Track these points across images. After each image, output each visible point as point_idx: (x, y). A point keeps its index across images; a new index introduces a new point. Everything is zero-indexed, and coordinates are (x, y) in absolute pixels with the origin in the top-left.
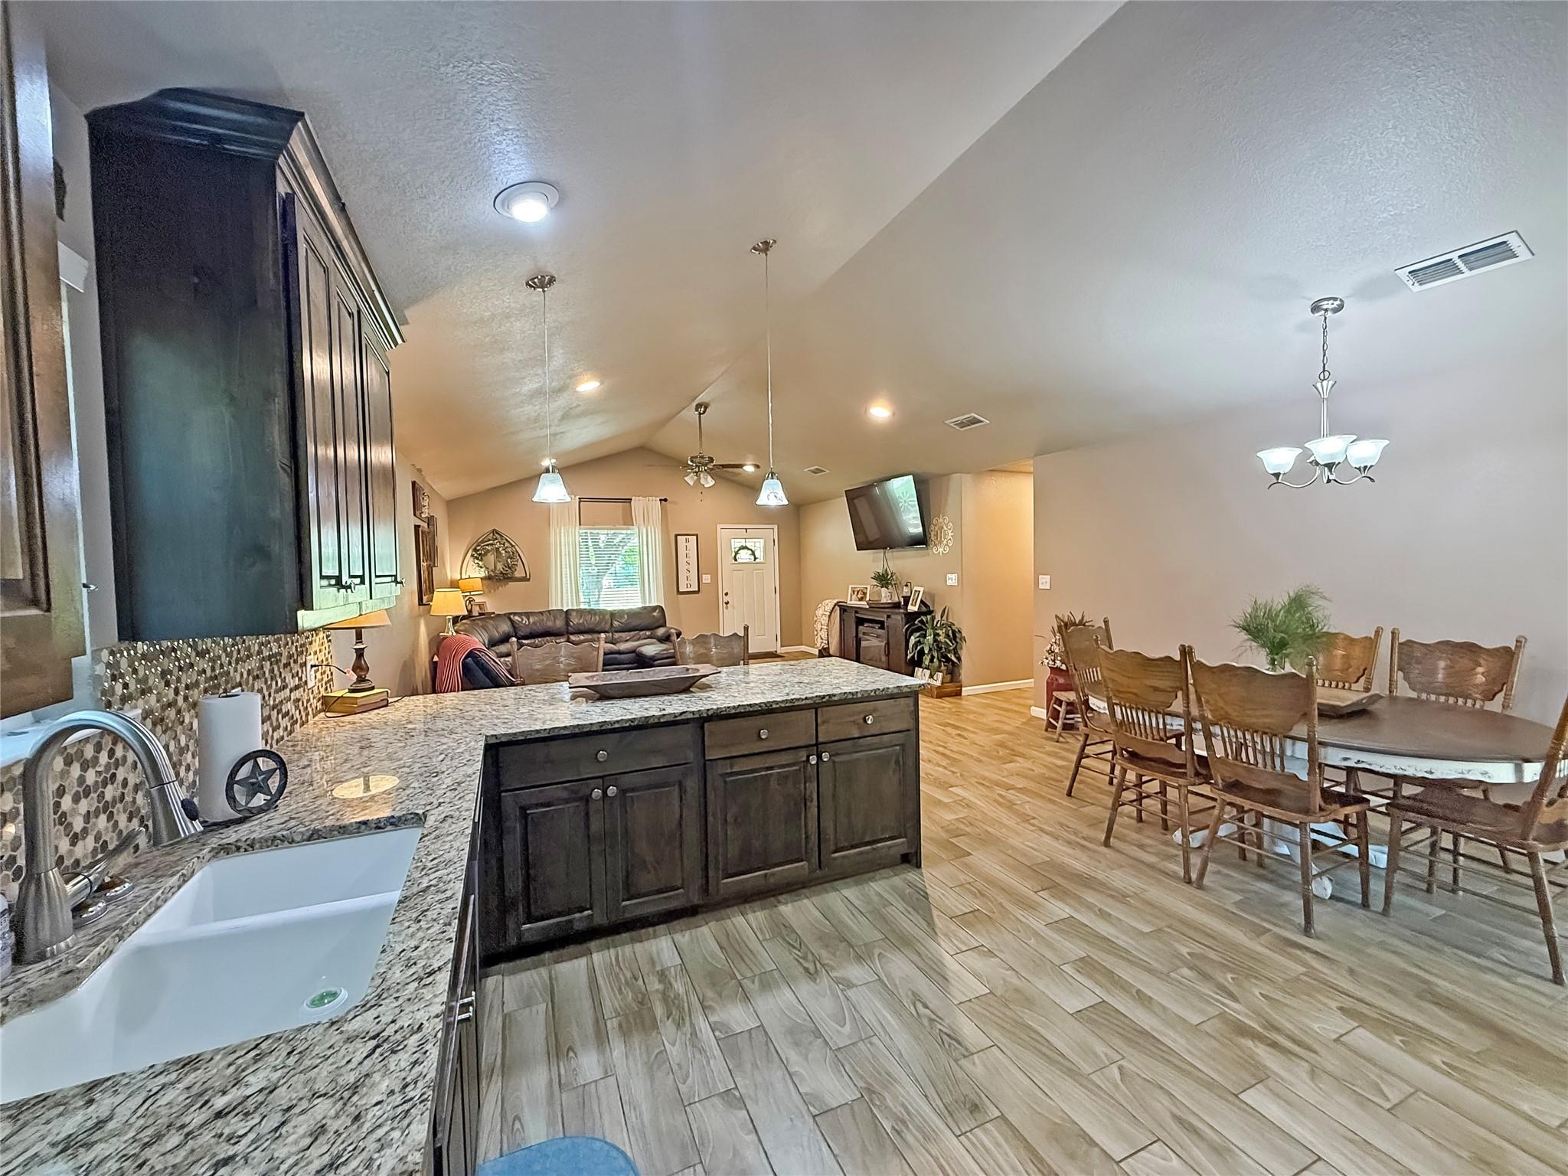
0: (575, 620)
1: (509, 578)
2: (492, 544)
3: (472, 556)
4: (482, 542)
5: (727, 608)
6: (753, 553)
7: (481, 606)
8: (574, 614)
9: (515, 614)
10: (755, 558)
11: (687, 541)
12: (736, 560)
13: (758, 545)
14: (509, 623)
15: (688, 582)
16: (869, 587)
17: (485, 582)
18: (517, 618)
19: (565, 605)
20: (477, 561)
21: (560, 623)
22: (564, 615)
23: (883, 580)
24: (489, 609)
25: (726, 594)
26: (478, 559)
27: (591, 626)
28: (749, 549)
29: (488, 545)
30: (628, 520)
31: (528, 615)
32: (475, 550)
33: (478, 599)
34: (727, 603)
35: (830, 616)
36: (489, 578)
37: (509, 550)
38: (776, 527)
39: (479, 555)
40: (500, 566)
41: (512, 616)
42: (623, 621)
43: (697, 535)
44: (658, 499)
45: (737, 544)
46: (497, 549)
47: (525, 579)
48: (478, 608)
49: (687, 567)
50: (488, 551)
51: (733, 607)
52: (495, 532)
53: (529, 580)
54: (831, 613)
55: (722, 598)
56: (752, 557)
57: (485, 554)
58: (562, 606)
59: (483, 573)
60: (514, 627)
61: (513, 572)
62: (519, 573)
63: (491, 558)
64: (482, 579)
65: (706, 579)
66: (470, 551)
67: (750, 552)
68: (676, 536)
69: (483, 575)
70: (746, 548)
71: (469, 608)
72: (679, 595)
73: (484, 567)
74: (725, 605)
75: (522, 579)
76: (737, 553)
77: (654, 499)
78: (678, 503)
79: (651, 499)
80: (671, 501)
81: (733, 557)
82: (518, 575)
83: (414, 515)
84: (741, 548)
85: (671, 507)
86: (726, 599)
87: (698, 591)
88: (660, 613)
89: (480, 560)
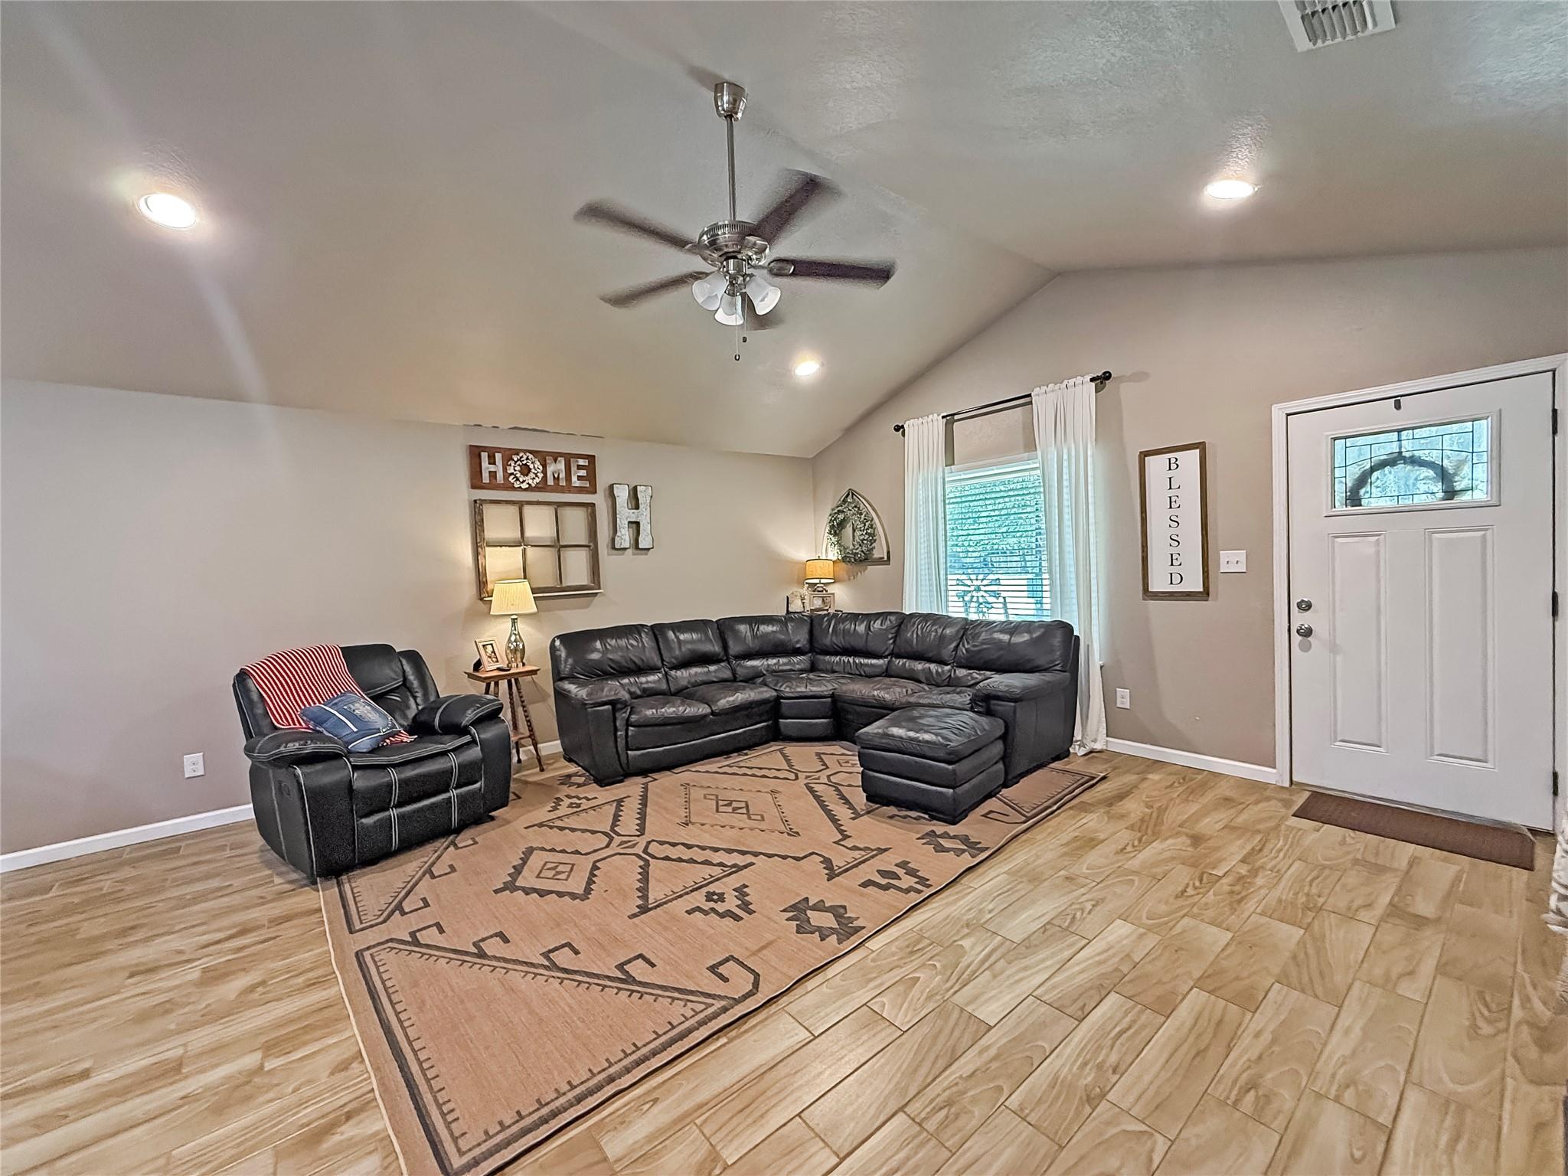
3: (828, 530)
5: (1305, 648)
7: (826, 598)
10: (1451, 494)
11: (1174, 465)
12: (1354, 499)
13: (1465, 445)
15: (1175, 565)
17: (839, 565)
20: (830, 537)
26: (831, 534)
32: (830, 521)
34: (1307, 633)
36: (844, 561)
39: (832, 528)
44: (1089, 379)
45: (1351, 456)
47: (884, 561)
49: (1173, 530)
50: (843, 522)
51: (1334, 648)
52: (851, 493)
53: (887, 562)
55: (1291, 617)
56: (1437, 488)
57: (841, 526)
59: (836, 553)
64: (835, 562)
65: (1231, 560)
67: (1427, 472)
68: (1142, 458)
70: (1396, 459)
72: (1152, 604)
73: (840, 545)
74: (1296, 638)
75: (880, 561)
76: (1363, 480)
77: (1079, 379)
78: (1140, 376)
79: (1071, 382)
80: (1121, 379)
81: (1340, 496)
82: (876, 554)
83: (474, 487)
84: (1382, 465)
85: (1126, 392)
86: (1300, 619)
87: (1205, 594)
88: (1057, 640)
89: (835, 534)
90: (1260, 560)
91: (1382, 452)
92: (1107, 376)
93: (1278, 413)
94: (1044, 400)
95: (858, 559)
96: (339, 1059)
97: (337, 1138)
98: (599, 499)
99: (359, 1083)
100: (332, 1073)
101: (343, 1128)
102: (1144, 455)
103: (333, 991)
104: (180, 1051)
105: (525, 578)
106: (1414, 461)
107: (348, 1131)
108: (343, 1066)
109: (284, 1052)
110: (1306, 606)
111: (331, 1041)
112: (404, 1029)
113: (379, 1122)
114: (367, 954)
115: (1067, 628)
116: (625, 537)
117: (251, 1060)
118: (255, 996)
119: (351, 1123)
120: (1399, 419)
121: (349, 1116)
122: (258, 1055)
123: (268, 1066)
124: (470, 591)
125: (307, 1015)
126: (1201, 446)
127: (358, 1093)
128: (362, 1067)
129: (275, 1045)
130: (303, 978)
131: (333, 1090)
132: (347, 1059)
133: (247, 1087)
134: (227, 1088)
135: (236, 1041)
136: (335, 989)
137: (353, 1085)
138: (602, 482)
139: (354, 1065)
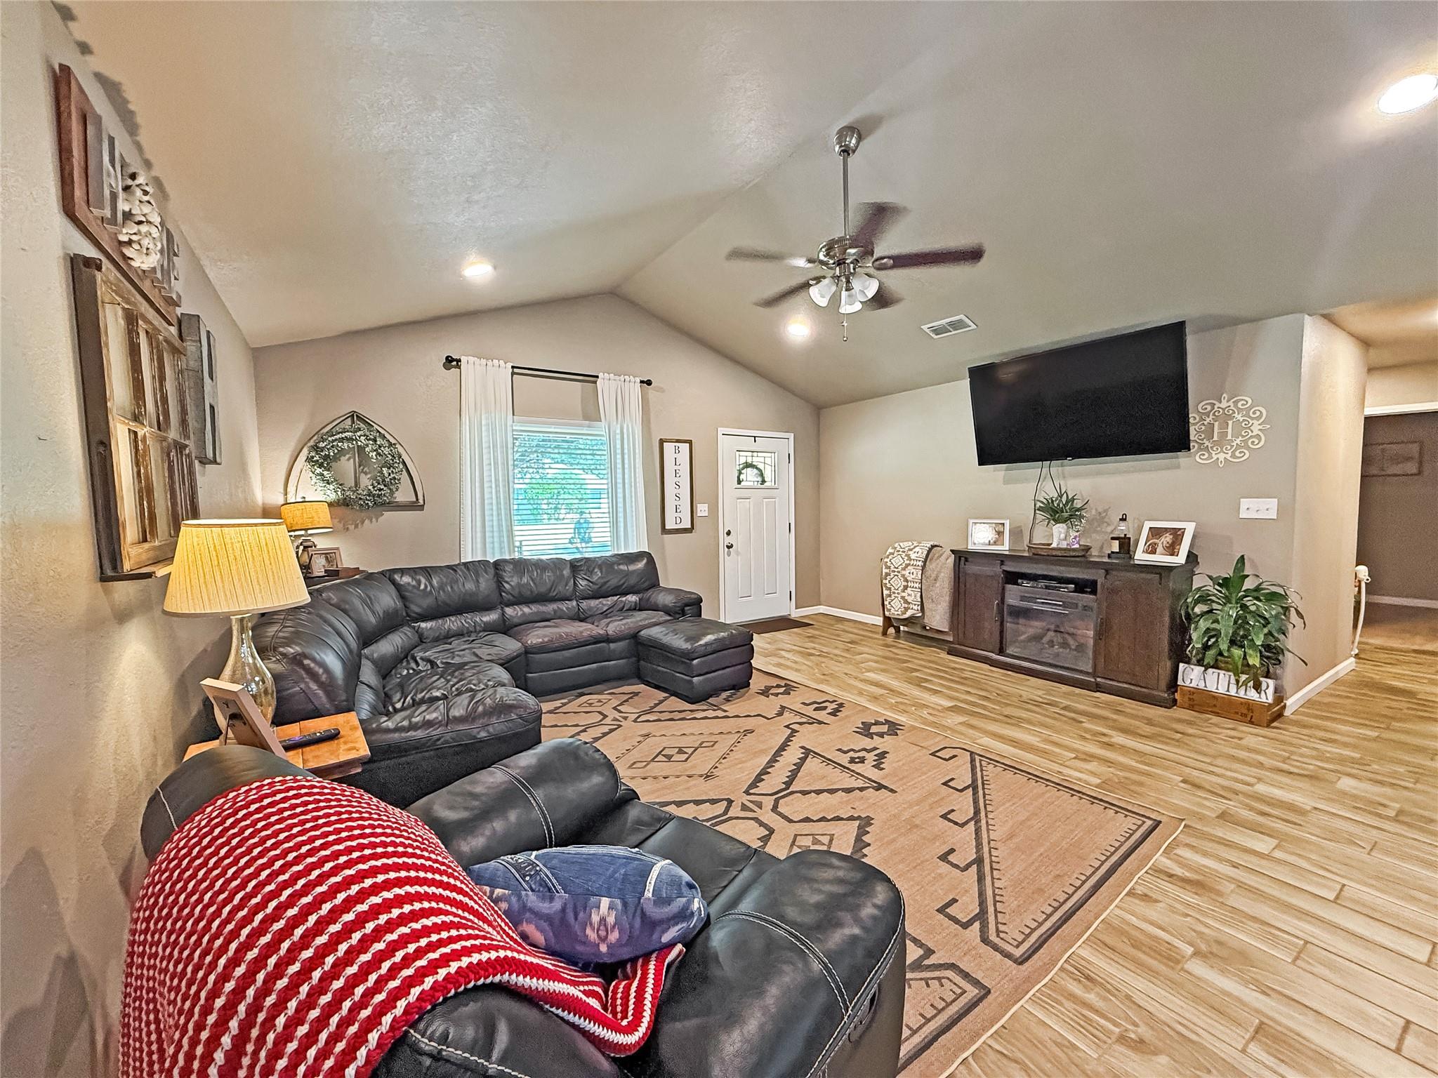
0: (512, 581)
1: (383, 504)
2: (349, 439)
3: (309, 459)
4: (331, 434)
5: (729, 554)
6: (762, 474)
7: (329, 555)
8: (509, 568)
9: (403, 571)
10: (763, 481)
11: (677, 451)
12: (739, 483)
13: (767, 462)
14: (392, 588)
15: (678, 514)
16: (1007, 523)
17: (337, 510)
18: (406, 579)
19: (489, 550)
20: (319, 471)
21: (485, 584)
22: (492, 571)
23: (1058, 511)
24: (348, 560)
25: (729, 533)
26: (321, 466)
27: (543, 589)
28: (757, 468)
29: (341, 440)
30: (591, 414)
31: (427, 571)
32: (316, 448)
33: (322, 543)
34: (729, 547)
35: (924, 567)
36: (344, 503)
37: (386, 451)
38: (791, 436)
39: (323, 459)
40: (365, 481)
41: (397, 577)
42: (595, 578)
43: (690, 442)
44: (638, 380)
45: (742, 458)
46: (361, 449)
47: (415, 506)
48: (322, 561)
49: (676, 490)
50: (342, 452)
51: (738, 553)
52: (355, 416)
53: (421, 508)
54: (925, 562)
55: (724, 540)
56: (760, 479)
57: (336, 458)
58: (485, 553)
59: (331, 494)
60: (403, 597)
61: (392, 493)
62: (403, 494)
63: (347, 465)
64: (330, 505)
65: (702, 510)
66: (305, 451)
68: (662, 442)
69: (332, 497)
70: (753, 465)
71: (305, 558)
72: (665, 536)
74: (726, 549)
77: (633, 378)
82: (402, 497)
85: (651, 396)
86: (729, 540)
87: (692, 529)
90: (714, 509)
92: (649, 383)
93: (721, 430)
94: (605, 384)
96: (1142, 904)
97: (1187, 874)
99: (1148, 882)
100: (1156, 901)
101: (1181, 875)
103: (1085, 953)
104: (1253, 1048)
107: (1178, 871)
108: (1145, 898)
109: (1169, 946)
111: (1134, 920)
112: (1088, 878)
113: (1159, 859)
114: (1017, 953)
117: (1198, 968)
118: (1143, 1031)
119: (1174, 873)
120: (754, 447)
121: (1171, 876)
122: (1189, 966)
123: (1190, 950)
125: (1125, 956)
127: (1154, 879)
128: (1137, 887)
129: (1169, 958)
130: (1087, 995)
131: (1165, 893)
132: (1140, 899)
133: (1214, 950)
134: (1230, 965)
135: (1197, 999)
136: (1082, 952)
137: (1153, 884)
139: (1140, 892)
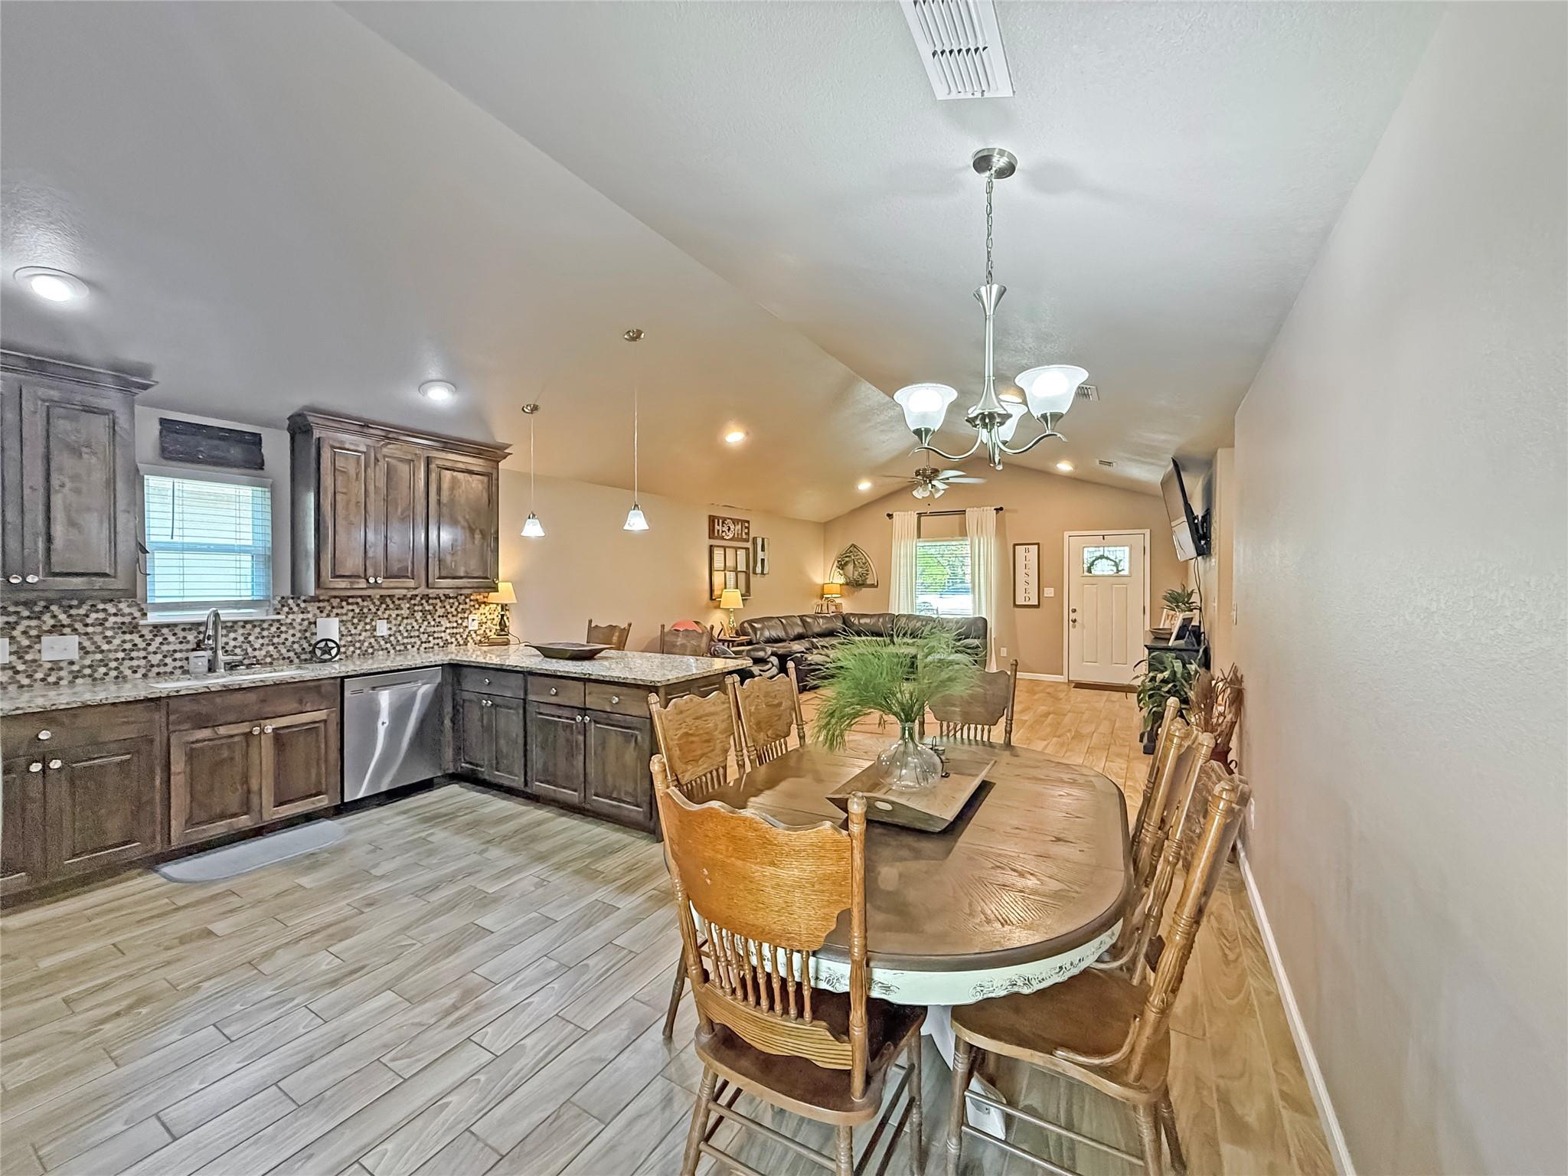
1: (861, 585)
2: (850, 557)
3: (837, 565)
4: (844, 554)
5: (1074, 627)
6: (1116, 565)
10: (1118, 571)
11: (1027, 551)
12: (1089, 571)
13: (1122, 554)
15: (1027, 593)
17: (844, 587)
20: (839, 570)
26: (840, 568)
29: (846, 557)
30: (961, 532)
32: (840, 561)
34: (1074, 621)
36: (847, 584)
37: (863, 561)
38: (1147, 532)
39: (842, 565)
40: (855, 575)
44: (993, 508)
45: (1089, 554)
46: (854, 560)
49: (1027, 579)
50: (848, 562)
51: (1083, 626)
52: (853, 546)
53: (876, 587)
55: (1069, 615)
56: (1115, 569)
57: (846, 565)
59: (842, 580)
61: (865, 580)
62: (870, 580)
63: (849, 568)
64: (842, 585)
65: (1049, 592)
66: (836, 562)
67: (1113, 563)
70: (1102, 557)
72: (1016, 609)
73: (845, 575)
74: (1071, 622)
75: (872, 586)
76: (1092, 564)
77: (989, 508)
78: (1015, 511)
79: (985, 508)
80: (1007, 511)
81: (1086, 569)
82: (869, 582)
83: (710, 538)
84: (1097, 559)
85: (1008, 516)
86: (1073, 616)
87: (1037, 606)
88: (980, 624)
89: (842, 569)
90: (1060, 592)
91: (1098, 554)
92: (1001, 509)
93: (1066, 534)
94: (972, 514)
95: (856, 584)
98: (749, 545)
102: (1015, 545)
105: (737, 588)
106: (1107, 558)
110: (1074, 611)
115: (985, 620)
116: (759, 570)
120: (1104, 543)
124: (707, 595)
126: (1038, 544)
138: (752, 536)
